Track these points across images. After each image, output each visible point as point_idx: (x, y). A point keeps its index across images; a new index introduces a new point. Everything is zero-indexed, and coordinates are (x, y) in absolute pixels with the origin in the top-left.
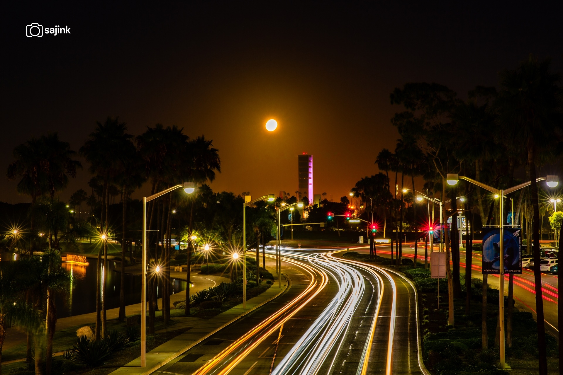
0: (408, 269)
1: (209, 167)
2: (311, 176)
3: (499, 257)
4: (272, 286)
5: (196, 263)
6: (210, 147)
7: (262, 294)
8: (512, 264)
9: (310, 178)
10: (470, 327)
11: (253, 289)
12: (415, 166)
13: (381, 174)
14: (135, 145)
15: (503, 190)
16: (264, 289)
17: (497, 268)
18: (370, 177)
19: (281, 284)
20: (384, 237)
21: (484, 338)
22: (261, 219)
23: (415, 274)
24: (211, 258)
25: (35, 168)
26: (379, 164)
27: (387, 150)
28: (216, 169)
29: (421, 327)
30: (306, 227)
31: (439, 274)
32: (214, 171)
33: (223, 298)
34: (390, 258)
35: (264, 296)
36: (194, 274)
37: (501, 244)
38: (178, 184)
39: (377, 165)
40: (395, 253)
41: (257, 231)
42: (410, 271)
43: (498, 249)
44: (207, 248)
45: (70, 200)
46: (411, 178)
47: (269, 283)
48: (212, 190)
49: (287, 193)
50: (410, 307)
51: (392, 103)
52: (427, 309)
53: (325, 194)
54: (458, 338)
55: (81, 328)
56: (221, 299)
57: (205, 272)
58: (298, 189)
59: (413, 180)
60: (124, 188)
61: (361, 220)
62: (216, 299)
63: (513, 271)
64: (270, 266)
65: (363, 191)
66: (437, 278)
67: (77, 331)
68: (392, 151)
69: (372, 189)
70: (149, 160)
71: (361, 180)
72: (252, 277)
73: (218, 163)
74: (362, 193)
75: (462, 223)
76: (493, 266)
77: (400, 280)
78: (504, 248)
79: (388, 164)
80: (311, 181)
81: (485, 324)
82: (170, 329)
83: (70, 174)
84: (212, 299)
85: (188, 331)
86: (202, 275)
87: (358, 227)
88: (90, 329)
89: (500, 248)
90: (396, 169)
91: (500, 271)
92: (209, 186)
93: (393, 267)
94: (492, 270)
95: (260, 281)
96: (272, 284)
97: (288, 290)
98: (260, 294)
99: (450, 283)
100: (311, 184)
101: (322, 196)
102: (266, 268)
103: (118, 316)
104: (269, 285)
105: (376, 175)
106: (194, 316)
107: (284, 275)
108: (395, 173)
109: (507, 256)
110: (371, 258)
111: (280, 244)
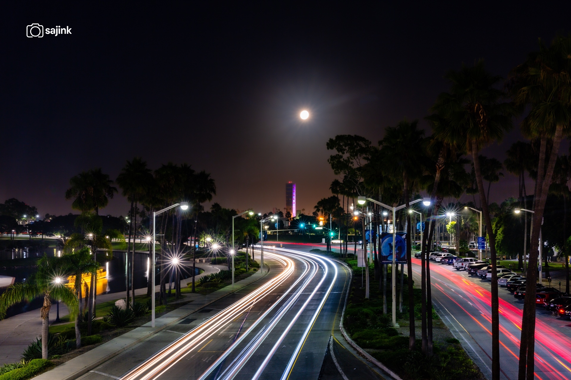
0: (350, 260)
1: (208, 192)
2: (294, 197)
3: (392, 253)
4: (257, 272)
5: (209, 257)
6: (209, 178)
7: (248, 278)
8: (401, 257)
9: (294, 199)
10: (380, 300)
11: (243, 274)
12: (355, 191)
13: (334, 196)
14: (154, 176)
15: (395, 207)
16: (250, 274)
17: (391, 260)
18: (327, 198)
19: (263, 271)
20: (339, 239)
21: (384, 307)
22: (249, 227)
23: (353, 264)
24: (218, 253)
25: (84, 192)
26: (332, 190)
27: (338, 180)
28: (213, 192)
29: (348, 300)
30: (289, 232)
31: (363, 264)
32: (211, 194)
33: (219, 280)
34: (340, 253)
35: (250, 279)
36: (207, 264)
37: (393, 244)
38: (177, 203)
39: (331, 190)
40: (342, 249)
41: (246, 235)
42: (350, 262)
43: (391, 247)
44: (216, 247)
45: (128, 214)
46: (352, 199)
47: (255, 270)
48: (221, 207)
49: (278, 209)
50: (345, 286)
51: (328, 149)
52: (354, 288)
53: (303, 210)
54: (369, 307)
55: (118, 301)
56: (218, 281)
57: (214, 263)
58: (285, 207)
59: (353, 200)
60: (151, 206)
61: (323, 228)
62: (215, 281)
63: (401, 262)
64: (257, 258)
65: (322, 208)
66: (361, 266)
67: (115, 303)
68: (341, 181)
69: (328, 207)
70: (163, 187)
71: (321, 200)
72: (243, 266)
73: (214, 188)
74: (322, 209)
75: (390, 229)
76: (388, 259)
77: (343, 268)
78: (396, 246)
79: (338, 189)
80: (294, 201)
81: (385, 297)
82: (179, 302)
83: (109, 196)
84: (212, 282)
85: (190, 303)
86: (212, 265)
87: (324, 232)
88: (124, 301)
89: (393, 246)
90: (343, 193)
91: (393, 262)
92: (219, 205)
93: (341, 259)
94: (388, 261)
95: (249, 269)
96: (257, 271)
97: (267, 275)
98: (246, 278)
99: (367, 270)
100: (294, 203)
101: (302, 211)
102: (255, 260)
103: (147, 293)
104: (255, 271)
105: (331, 197)
106: (197, 293)
107: (268, 264)
108: (343, 196)
109: (397, 251)
110: (327, 254)
111: (262, 244)
